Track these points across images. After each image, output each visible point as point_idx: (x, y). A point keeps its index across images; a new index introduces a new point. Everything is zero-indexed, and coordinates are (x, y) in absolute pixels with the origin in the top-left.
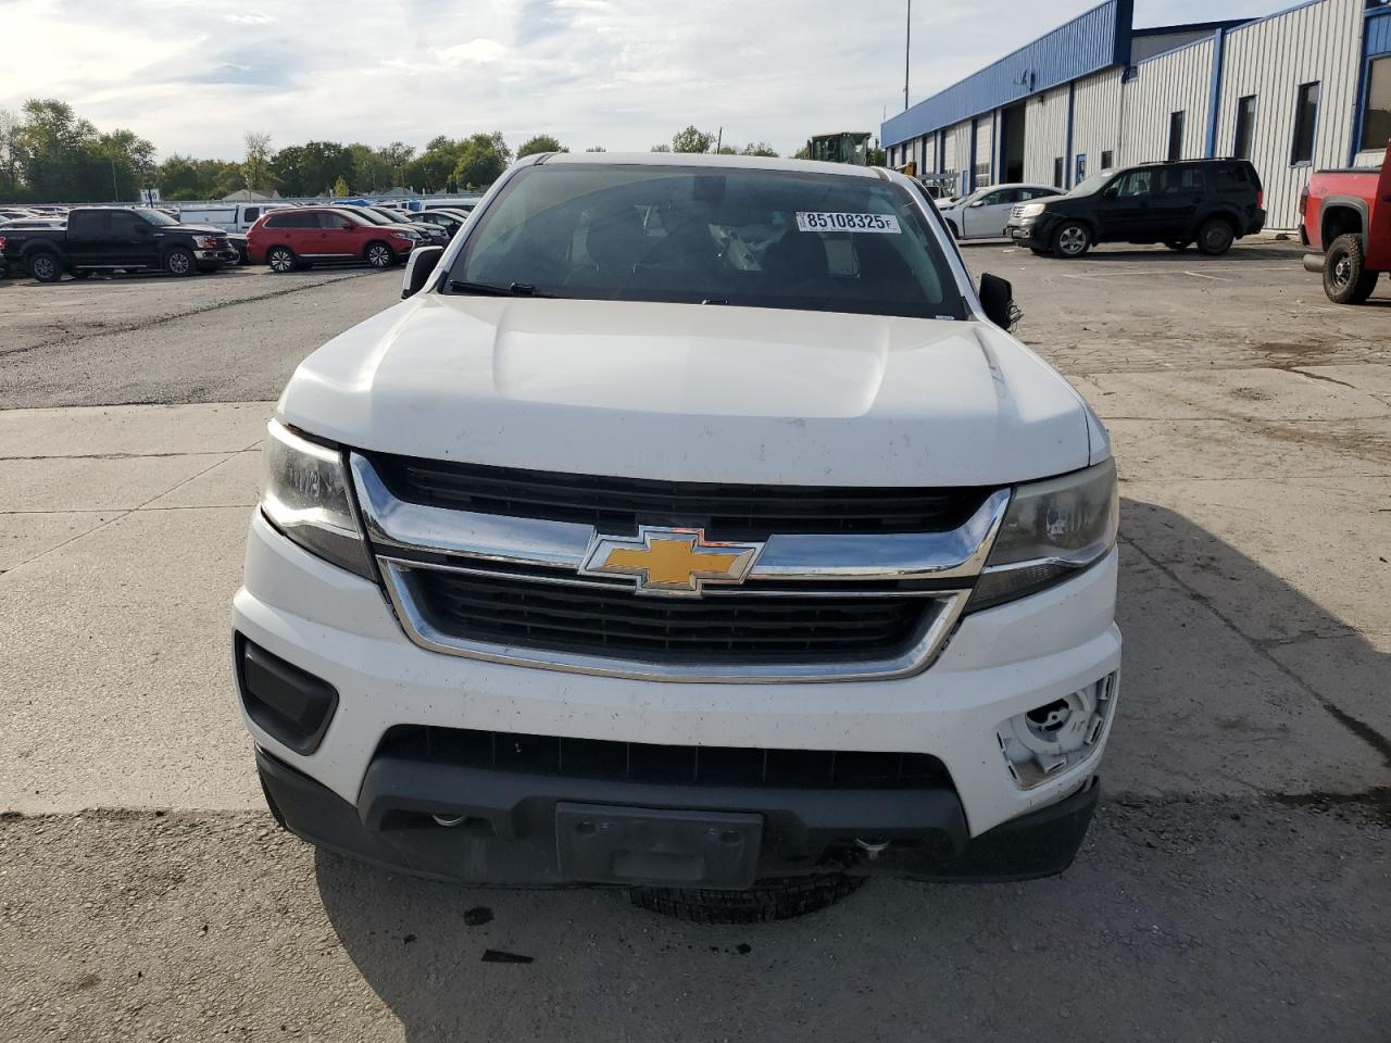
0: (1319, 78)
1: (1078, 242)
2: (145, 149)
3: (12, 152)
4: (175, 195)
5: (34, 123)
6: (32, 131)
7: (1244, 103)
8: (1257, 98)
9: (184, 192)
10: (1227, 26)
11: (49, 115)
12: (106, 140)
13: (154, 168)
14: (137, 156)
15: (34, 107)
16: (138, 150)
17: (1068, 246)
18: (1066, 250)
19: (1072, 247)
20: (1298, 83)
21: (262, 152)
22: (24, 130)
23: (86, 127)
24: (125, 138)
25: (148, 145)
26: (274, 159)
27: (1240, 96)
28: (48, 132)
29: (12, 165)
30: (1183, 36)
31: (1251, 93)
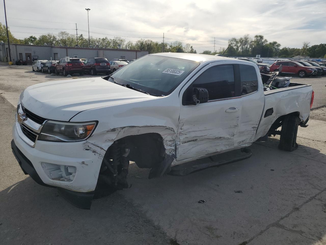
2: (279, 45)
3: (250, 46)
4: (281, 56)
5: (256, 40)
6: (255, 42)
9: (283, 56)
11: (259, 38)
12: (270, 43)
13: (279, 50)
14: (276, 47)
15: (257, 36)
16: (277, 46)
21: (307, 46)
22: (253, 41)
23: (266, 41)
24: (275, 43)
25: (279, 44)
26: (309, 48)
28: (258, 42)
29: (249, 49)
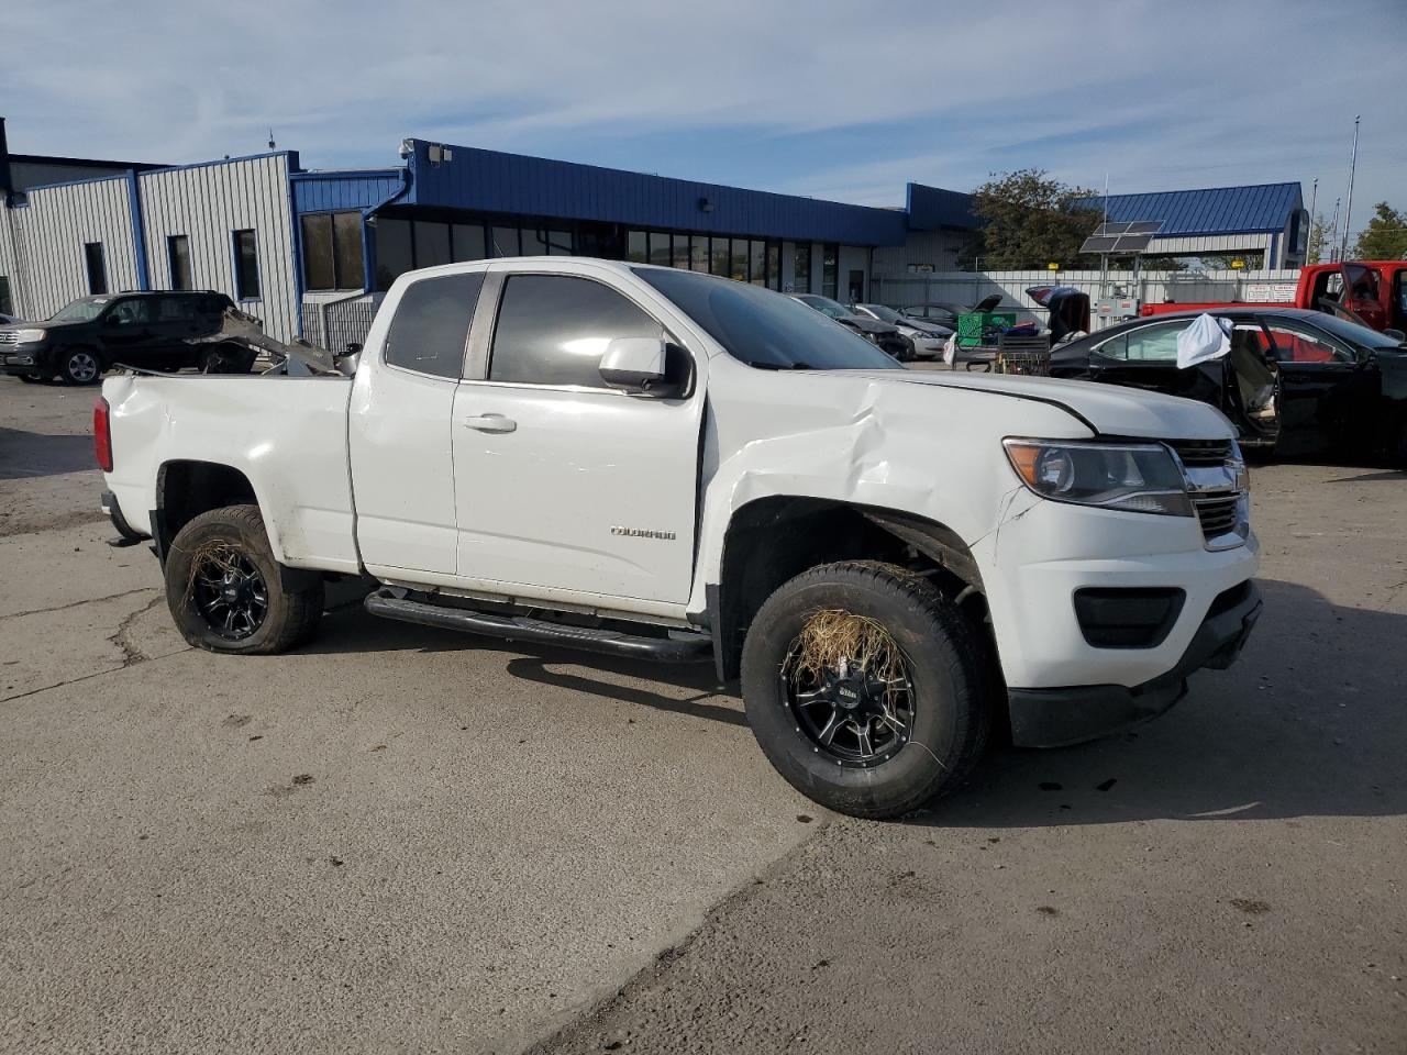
0: (253, 226)
1: (89, 369)
7: (173, 242)
8: (189, 238)
10: (140, 169)
17: (78, 374)
18: (78, 378)
19: (83, 375)
20: (231, 228)
27: (168, 234)
30: (89, 171)
31: (181, 233)
